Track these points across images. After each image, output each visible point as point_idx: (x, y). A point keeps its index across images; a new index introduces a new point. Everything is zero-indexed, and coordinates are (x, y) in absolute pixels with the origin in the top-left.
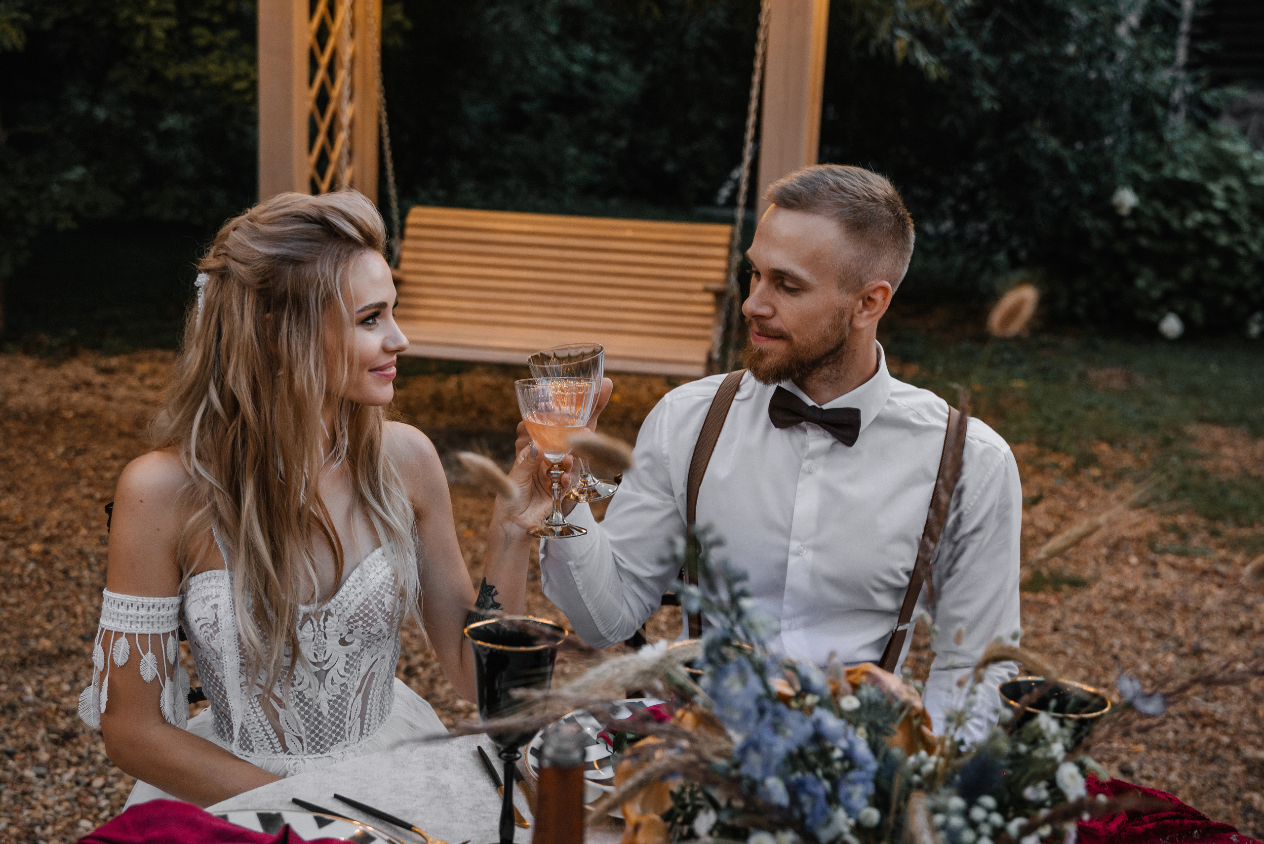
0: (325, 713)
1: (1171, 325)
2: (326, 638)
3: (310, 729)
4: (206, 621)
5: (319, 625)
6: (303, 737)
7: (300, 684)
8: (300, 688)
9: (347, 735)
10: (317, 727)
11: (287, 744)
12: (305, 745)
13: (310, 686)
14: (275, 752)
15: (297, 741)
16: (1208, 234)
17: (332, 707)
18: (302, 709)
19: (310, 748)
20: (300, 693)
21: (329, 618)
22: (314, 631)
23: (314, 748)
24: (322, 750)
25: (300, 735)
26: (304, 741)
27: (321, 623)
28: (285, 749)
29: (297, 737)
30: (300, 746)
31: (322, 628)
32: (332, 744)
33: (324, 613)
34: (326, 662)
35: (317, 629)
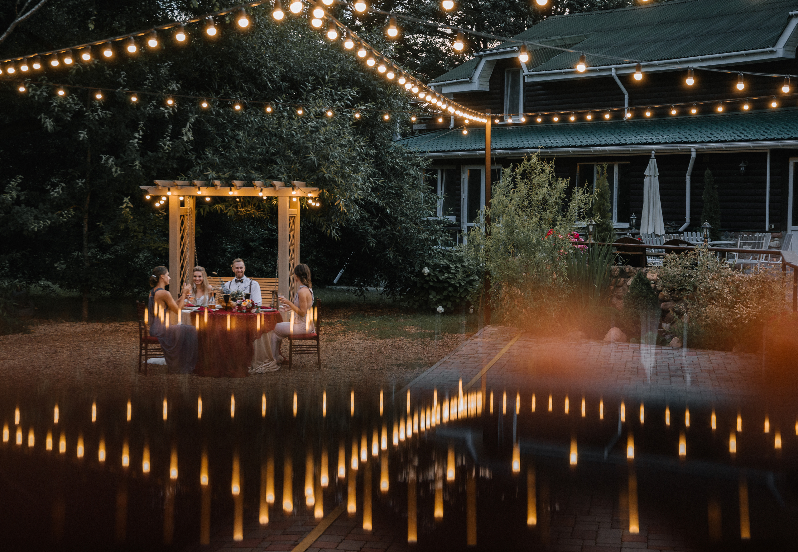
1: (440, 309)
16: (449, 280)
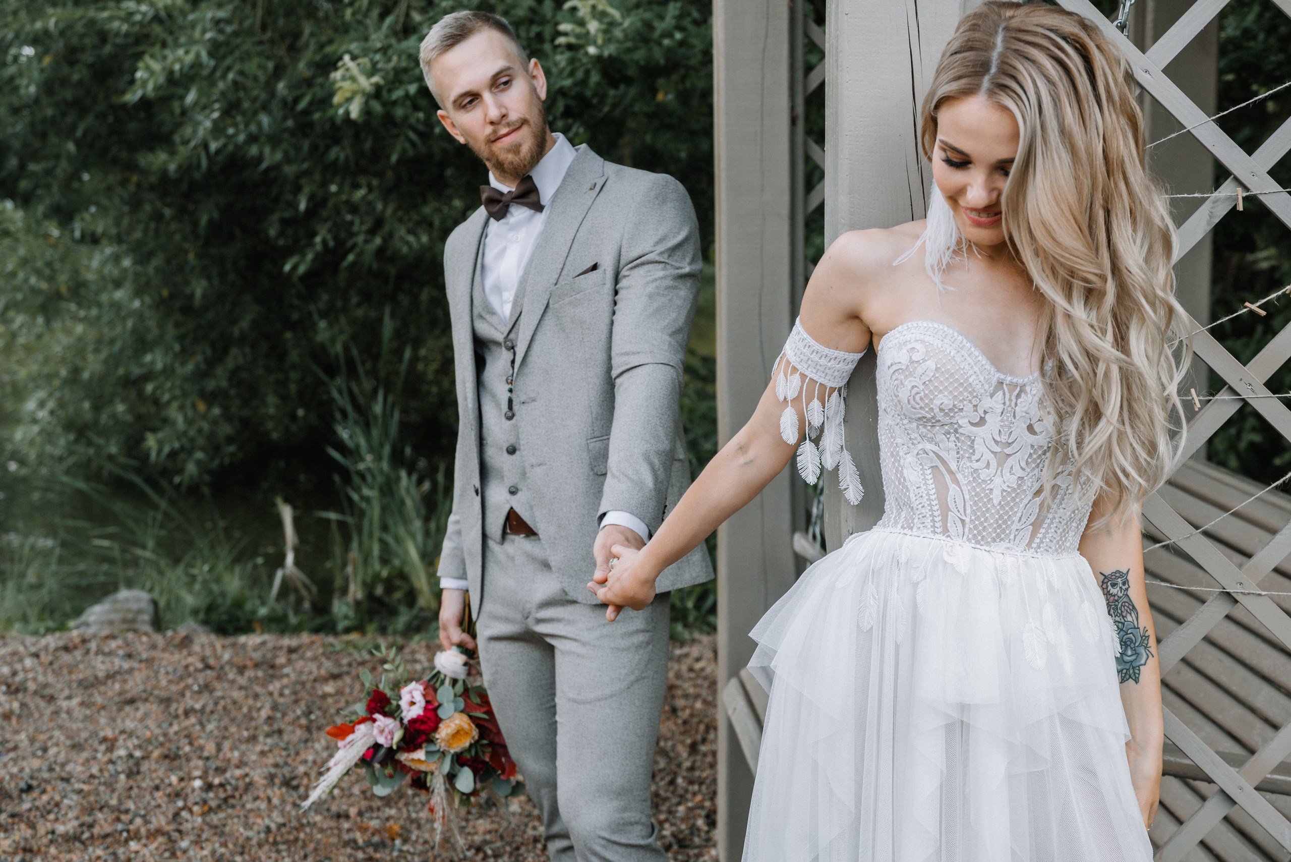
0: (996, 502)
2: (1014, 416)
3: (976, 514)
4: (899, 366)
5: (1010, 400)
6: (967, 520)
7: (977, 461)
8: (976, 465)
9: (1012, 537)
10: (983, 514)
11: (949, 525)
12: (967, 530)
13: (988, 465)
14: (934, 532)
15: (959, 524)
17: (1004, 498)
18: (974, 489)
19: (970, 536)
20: (976, 470)
21: (1023, 395)
22: (1004, 404)
23: (975, 536)
24: (982, 543)
25: (964, 518)
26: (967, 526)
27: (1013, 398)
28: (945, 530)
29: (961, 519)
30: (961, 530)
31: (1013, 405)
32: (994, 540)
33: (1018, 389)
34: (1010, 444)
35: (1008, 403)
